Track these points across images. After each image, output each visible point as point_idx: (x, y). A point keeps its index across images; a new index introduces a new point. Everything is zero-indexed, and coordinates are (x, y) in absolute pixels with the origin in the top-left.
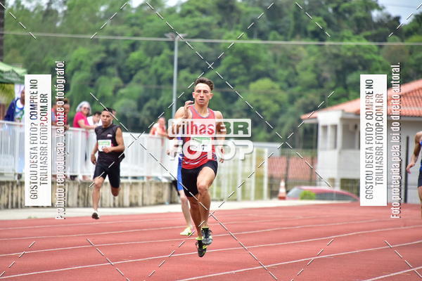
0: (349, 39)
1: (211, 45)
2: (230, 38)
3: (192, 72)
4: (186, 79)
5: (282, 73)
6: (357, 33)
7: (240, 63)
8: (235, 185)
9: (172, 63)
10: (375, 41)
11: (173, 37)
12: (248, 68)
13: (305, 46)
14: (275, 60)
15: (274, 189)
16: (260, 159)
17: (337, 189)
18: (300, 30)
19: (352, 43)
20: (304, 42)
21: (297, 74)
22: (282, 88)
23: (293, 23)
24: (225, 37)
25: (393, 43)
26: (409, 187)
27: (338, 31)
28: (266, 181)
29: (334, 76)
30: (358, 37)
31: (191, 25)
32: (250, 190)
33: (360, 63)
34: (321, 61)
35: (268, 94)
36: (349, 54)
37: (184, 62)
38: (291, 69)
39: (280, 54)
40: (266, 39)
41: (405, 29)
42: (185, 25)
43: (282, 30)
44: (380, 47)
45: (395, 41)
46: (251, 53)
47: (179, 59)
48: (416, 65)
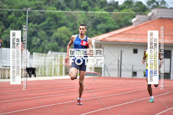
0: (98, 10)
1: (42, 12)
2: (49, 10)
3: (34, 23)
4: (31, 26)
5: (71, 24)
6: (101, 8)
7: (53, 20)
8: (51, 70)
9: (26, 20)
10: (108, 11)
11: (26, 9)
12: (57, 22)
13: (80, 13)
14: (68, 19)
15: (67, 71)
16: (61, 59)
17: (93, 71)
18: (78, 7)
19: (99, 12)
20: (79, 12)
21: (76, 25)
22: (70, 30)
23: (75, 4)
24: (47, 9)
25: (116, 12)
26: (122, 71)
27: (93, 7)
28: (64, 68)
29: (92, 25)
30: (101, 9)
31: (34, 4)
32: (57, 72)
33: (102, 20)
34: (86, 19)
35: (65, 33)
36: (98, 17)
37: (31, 19)
38: (74, 23)
39: (70, 16)
40: (64, 10)
41: (120, 7)
42: (31, 4)
43: (70, 6)
44: (110, 14)
45: (116, 11)
46: (58, 16)
47: (29, 18)
48: (124, 21)
